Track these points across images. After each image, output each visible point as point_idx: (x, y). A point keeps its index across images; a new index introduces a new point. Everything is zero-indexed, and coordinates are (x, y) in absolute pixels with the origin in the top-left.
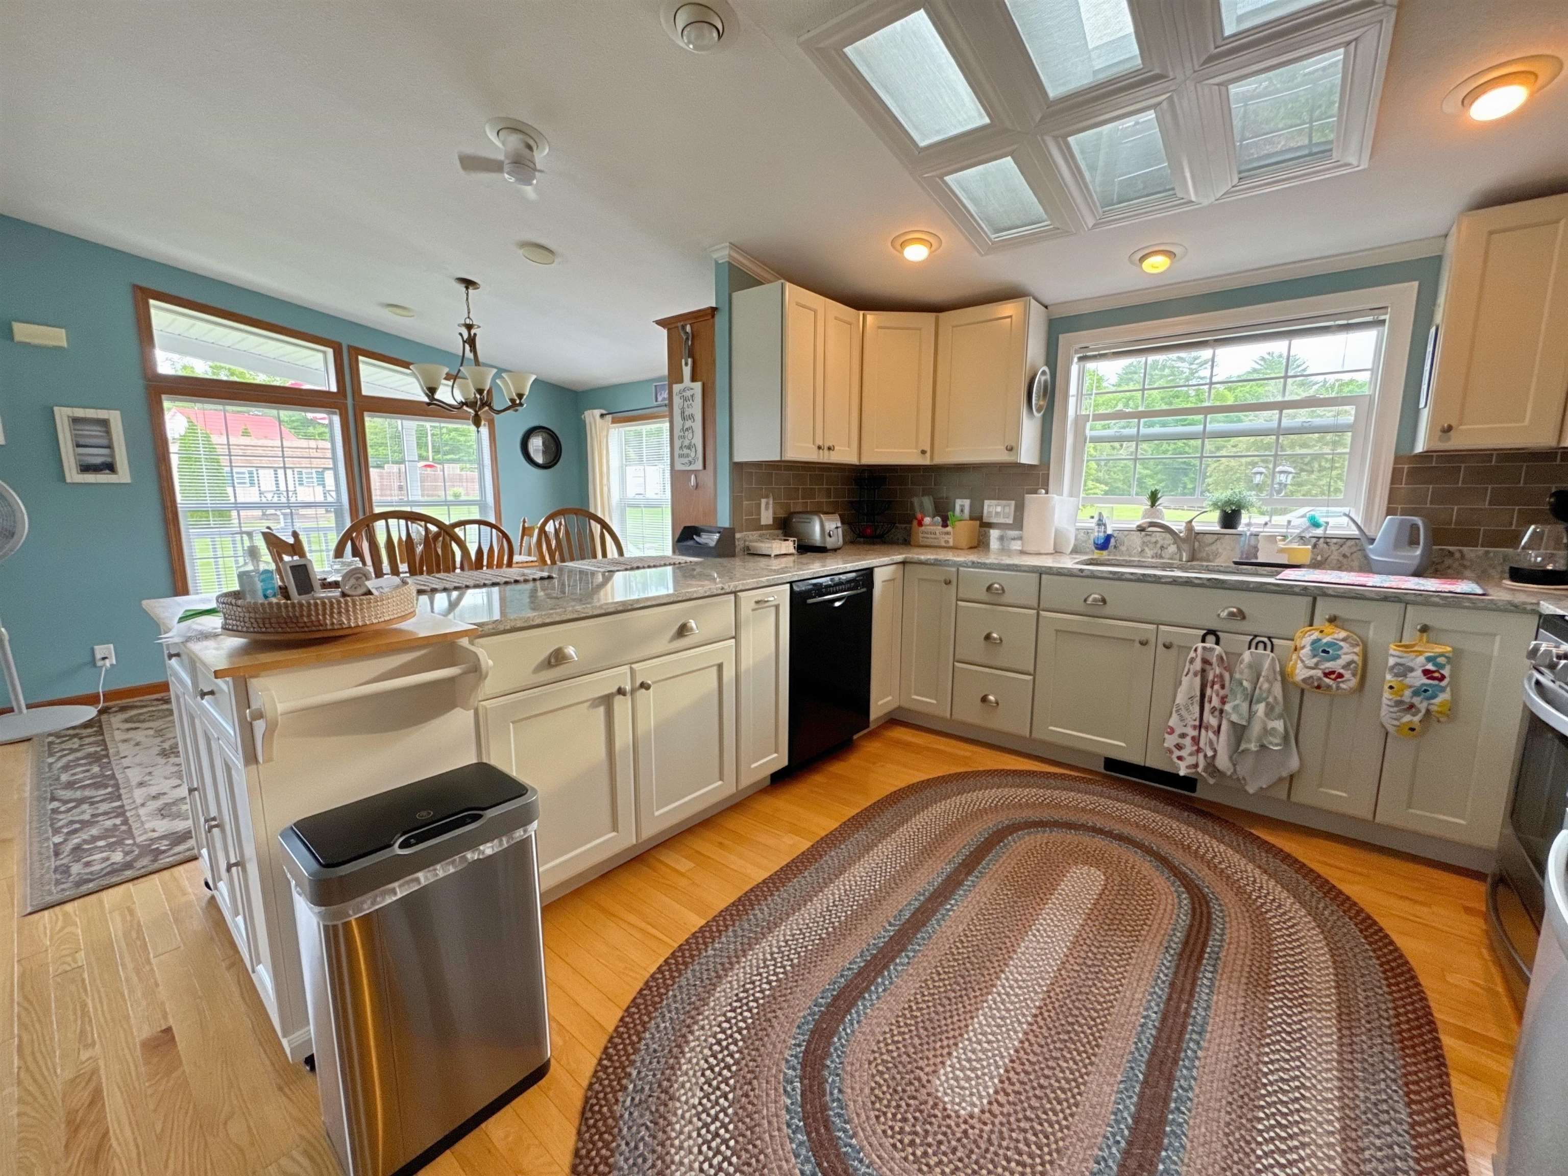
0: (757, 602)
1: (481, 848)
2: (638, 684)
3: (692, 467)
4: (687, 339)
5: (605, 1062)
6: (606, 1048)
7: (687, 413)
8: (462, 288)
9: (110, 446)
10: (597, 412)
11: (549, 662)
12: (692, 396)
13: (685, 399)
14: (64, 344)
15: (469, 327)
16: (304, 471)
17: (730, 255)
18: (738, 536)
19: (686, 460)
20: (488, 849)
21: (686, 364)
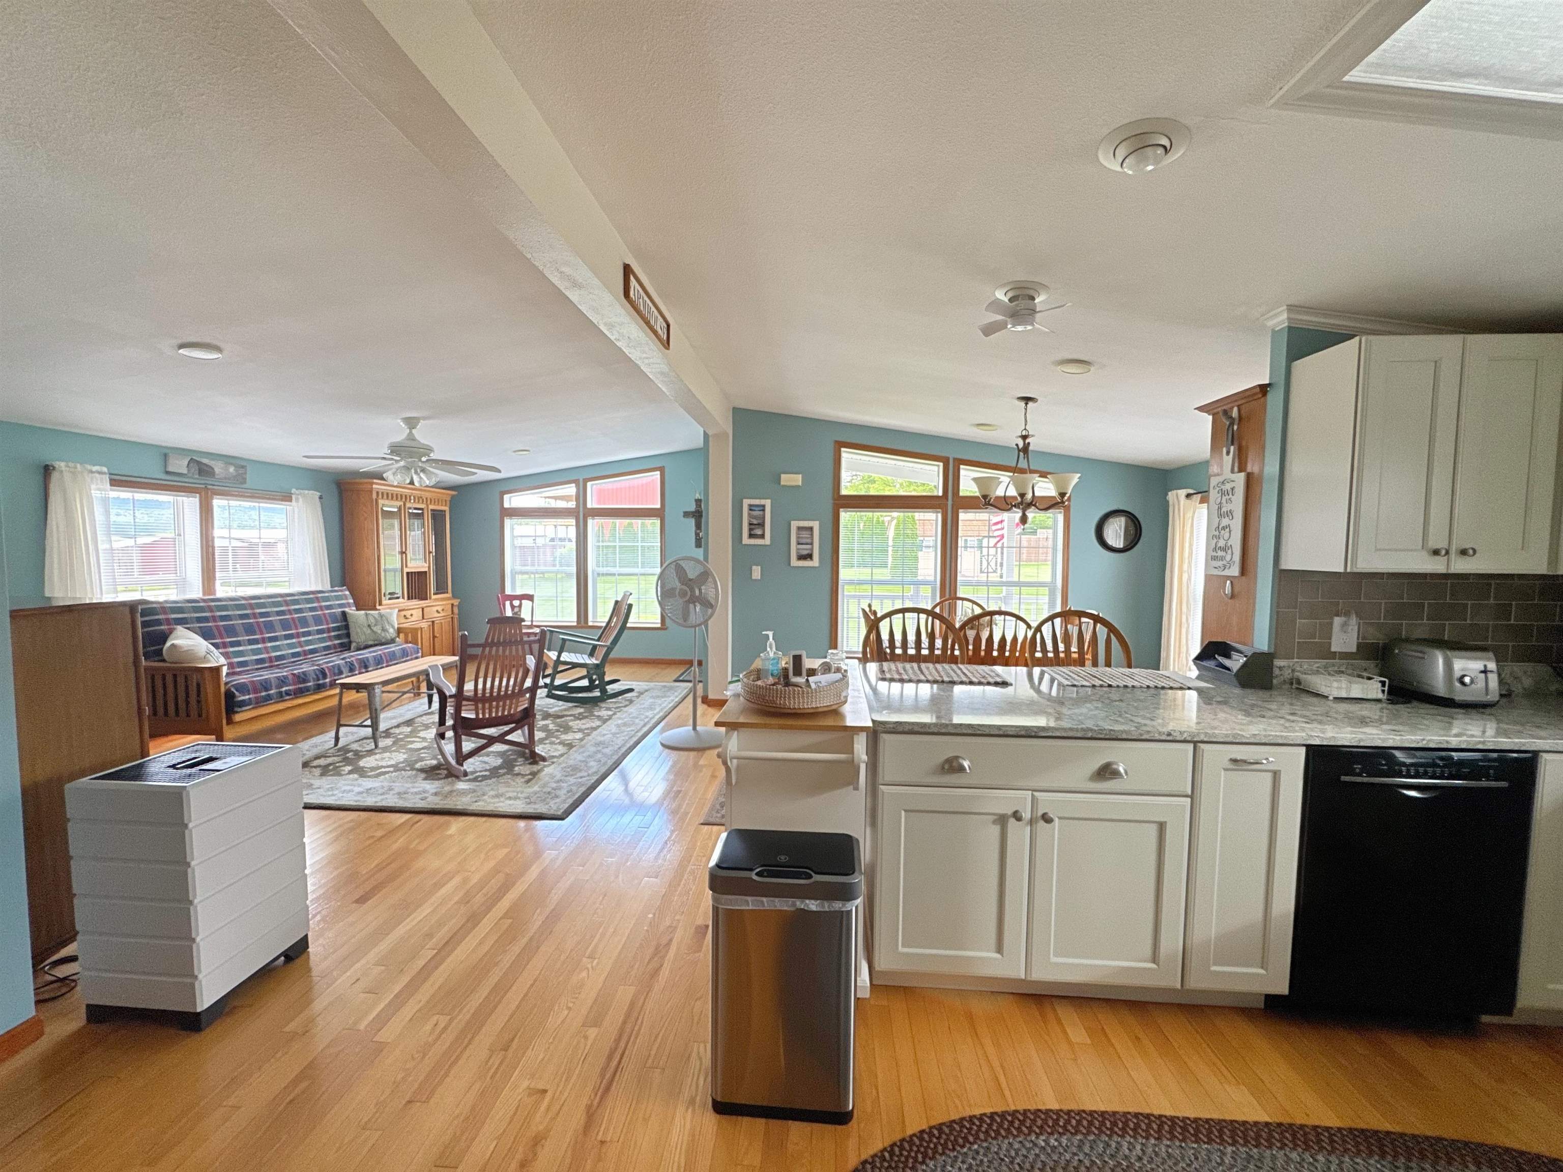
0: (1234, 761)
1: (807, 901)
2: (1040, 813)
3: (1227, 573)
4: (1232, 424)
5: (887, 1155)
6: (894, 1144)
7: (1224, 509)
8: (1023, 404)
9: (812, 544)
10: (1182, 493)
11: (943, 768)
12: (1233, 489)
13: (1223, 493)
14: (800, 484)
15: (1024, 437)
16: (969, 539)
17: (1289, 318)
18: (1278, 663)
19: (1220, 563)
20: (813, 905)
21: (1228, 453)
